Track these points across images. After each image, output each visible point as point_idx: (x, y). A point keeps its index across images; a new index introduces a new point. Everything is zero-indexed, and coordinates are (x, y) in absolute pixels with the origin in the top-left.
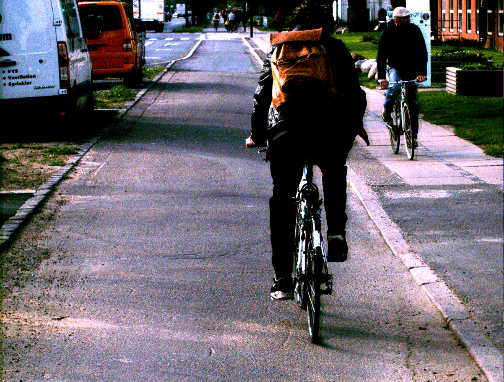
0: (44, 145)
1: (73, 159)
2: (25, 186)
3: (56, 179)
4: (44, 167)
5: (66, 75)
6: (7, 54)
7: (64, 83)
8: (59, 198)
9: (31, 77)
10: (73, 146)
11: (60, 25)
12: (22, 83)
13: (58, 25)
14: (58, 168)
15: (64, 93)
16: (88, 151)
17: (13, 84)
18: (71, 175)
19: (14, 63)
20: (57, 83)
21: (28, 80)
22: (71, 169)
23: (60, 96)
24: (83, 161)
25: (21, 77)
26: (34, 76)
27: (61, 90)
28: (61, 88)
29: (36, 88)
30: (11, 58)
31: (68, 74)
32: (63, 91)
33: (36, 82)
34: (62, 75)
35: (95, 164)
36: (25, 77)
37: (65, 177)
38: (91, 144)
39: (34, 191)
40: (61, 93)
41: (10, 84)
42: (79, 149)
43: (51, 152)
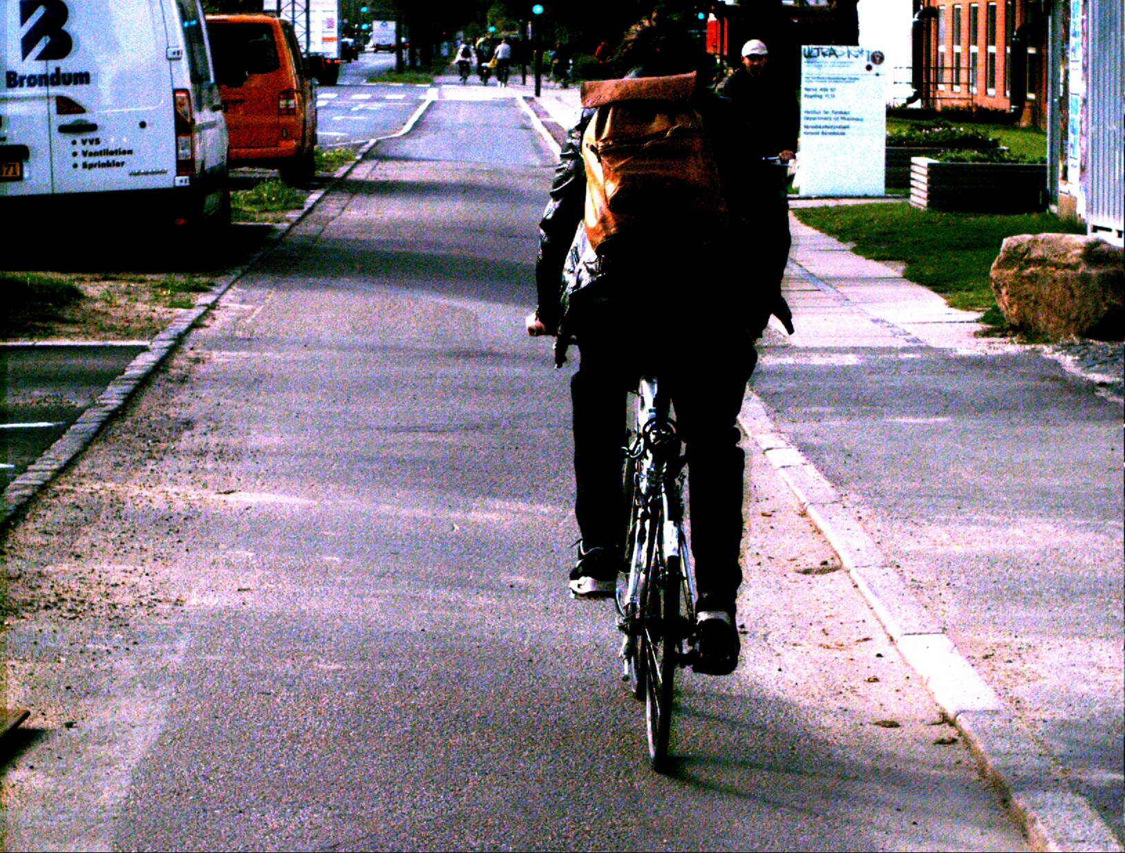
0: (149, 277)
1: (205, 299)
2: (129, 336)
3: (183, 326)
4: (158, 309)
5: (188, 151)
6: (80, 110)
7: (184, 166)
8: (191, 354)
9: (124, 152)
10: (203, 280)
11: (179, 59)
12: (108, 165)
13: (175, 58)
14: (181, 311)
15: (183, 184)
16: (229, 287)
17: (91, 166)
18: (207, 322)
19: (93, 128)
20: (171, 166)
21: (119, 158)
22: (205, 313)
23: (176, 190)
24: (223, 302)
25: (107, 152)
26: (130, 152)
27: (178, 179)
28: (178, 175)
29: (133, 174)
30: (88, 118)
31: (193, 150)
32: (182, 181)
33: (133, 163)
34: (181, 151)
35: (246, 307)
36: (112, 153)
37: (195, 325)
38: (234, 277)
39: (146, 343)
40: (178, 184)
41: (85, 165)
42: (212, 284)
43: (164, 286)
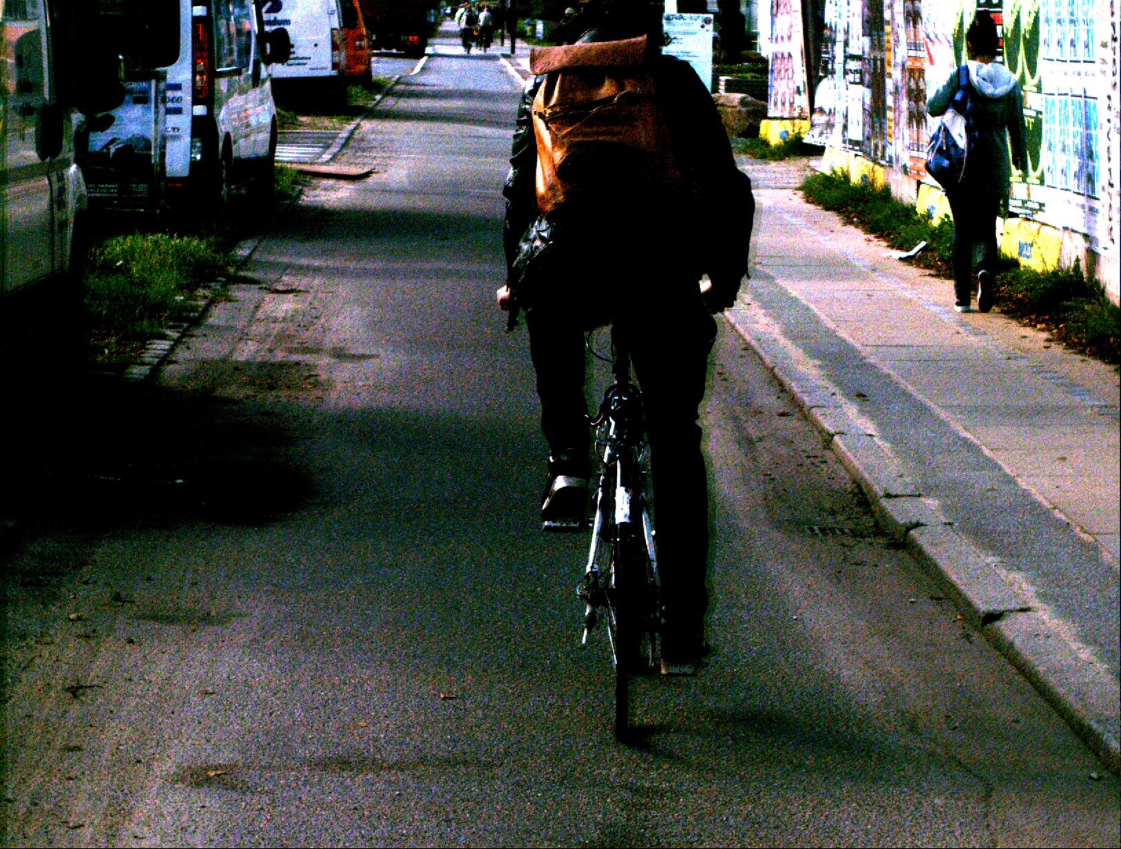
0: (324, 117)
1: (354, 123)
2: (329, 130)
3: (351, 129)
4: (335, 124)
5: (337, 58)
6: (288, 36)
7: (335, 66)
8: (360, 136)
9: (306, 58)
10: (349, 118)
12: (299, 64)
13: (332, 14)
14: (347, 125)
16: (362, 120)
19: (293, 46)
20: (330, 65)
21: (305, 61)
22: (357, 126)
23: (331, 77)
24: (363, 124)
25: (299, 58)
26: (309, 58)
28: (332, 70)
29: (311, 69)
30: (290, 40)
31: (339, 58)
32: (334, 73)
33: (310, 64)
34: (334, 59)
35: (373, 125)
36: (301, 59)
39: (339, 132)
40: (332, 74)
43: (333, 119)
